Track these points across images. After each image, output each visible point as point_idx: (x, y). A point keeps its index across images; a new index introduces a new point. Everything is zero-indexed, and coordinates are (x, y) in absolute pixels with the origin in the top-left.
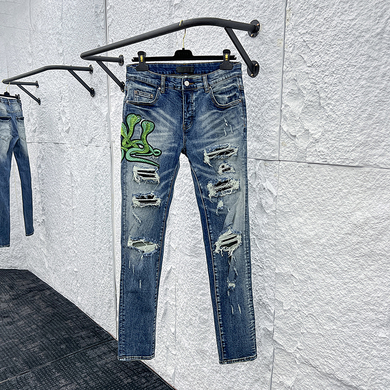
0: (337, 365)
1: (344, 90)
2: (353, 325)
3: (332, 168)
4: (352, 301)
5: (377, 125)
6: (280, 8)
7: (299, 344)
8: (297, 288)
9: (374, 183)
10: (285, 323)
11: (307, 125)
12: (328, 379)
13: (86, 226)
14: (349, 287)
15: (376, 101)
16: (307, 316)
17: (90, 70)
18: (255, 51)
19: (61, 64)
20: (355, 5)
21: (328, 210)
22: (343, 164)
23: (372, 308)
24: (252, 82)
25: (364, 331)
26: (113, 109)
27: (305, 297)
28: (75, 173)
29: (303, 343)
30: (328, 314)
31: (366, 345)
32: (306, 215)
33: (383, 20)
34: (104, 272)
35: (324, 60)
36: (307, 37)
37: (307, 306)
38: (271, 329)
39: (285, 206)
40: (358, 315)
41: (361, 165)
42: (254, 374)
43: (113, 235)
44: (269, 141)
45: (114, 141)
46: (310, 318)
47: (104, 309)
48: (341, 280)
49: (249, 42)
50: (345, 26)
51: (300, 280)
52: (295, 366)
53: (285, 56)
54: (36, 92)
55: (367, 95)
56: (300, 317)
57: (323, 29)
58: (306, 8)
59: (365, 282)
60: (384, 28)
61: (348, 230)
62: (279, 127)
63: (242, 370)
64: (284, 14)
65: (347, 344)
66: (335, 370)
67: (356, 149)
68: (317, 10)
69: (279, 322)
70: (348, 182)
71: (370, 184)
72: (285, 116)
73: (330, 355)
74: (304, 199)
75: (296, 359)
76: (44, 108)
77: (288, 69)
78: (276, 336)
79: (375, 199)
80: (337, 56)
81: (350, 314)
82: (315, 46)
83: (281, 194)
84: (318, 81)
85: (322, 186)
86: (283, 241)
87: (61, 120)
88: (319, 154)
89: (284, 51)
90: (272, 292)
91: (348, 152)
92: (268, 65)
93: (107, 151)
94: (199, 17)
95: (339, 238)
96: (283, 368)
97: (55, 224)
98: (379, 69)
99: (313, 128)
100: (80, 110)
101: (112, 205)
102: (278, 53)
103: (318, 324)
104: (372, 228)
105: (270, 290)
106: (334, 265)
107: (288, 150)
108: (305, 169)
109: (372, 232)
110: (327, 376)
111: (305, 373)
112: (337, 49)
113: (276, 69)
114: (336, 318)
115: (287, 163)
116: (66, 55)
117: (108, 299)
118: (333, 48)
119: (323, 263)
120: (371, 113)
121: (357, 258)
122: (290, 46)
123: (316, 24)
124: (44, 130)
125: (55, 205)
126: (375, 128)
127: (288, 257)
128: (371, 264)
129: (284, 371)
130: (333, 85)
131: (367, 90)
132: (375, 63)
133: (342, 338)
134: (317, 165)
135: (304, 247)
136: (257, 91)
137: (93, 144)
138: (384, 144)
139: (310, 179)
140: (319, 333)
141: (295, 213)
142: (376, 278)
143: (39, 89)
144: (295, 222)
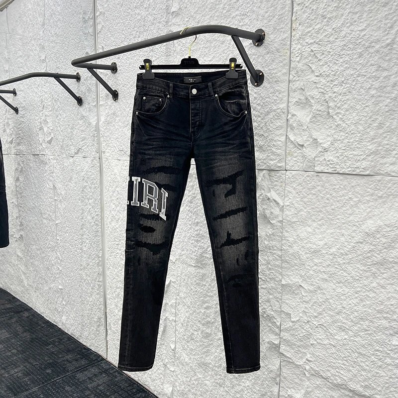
0: (350, 375)
1: (354, 99)
2: (366, 334)
3: (341, 177)
4: (365, 309)
5: (388, 133)
6: (286, 18)
7: (309, 356)
8: (307, 299)
9: (385, 191)
10: (294, 335)
11: (315, 134)
12: (339, 390)
13: (72, 241)
14: (361, 295)
15: (387, 110)
16: (317, 327)
17: (77, 78)
18: (259, 60)
19: (43, 71)
20: (365, 16)
21: (338, 219)
22: (354, 173)
23: (385, 316)
24: (255, 91)
25: (377, 339)
26: (103, 119)
27: (315, 307)
28: (59, 186)
29: (313, 354)
30: (339, 324)
31: (379, 354)
32: (315, 225)
33: (394, 32)
34: (92, 289)
35: (333, 69)
36: (315, 47)
37: (316, 317)
38: (276, 342)
39: (292, 216)
40: (371, 323)
41: (372, 174)
42: (260, 388)
43: (103, 250)
44: (274, 150)
45: (104, 152)
46: (320, 329)
47: (92, 328)
48: (353, 289)
49: (253, 51)
50: (354, 36)
51: (309, 290)
52: (304, 379)
53: (292, 66)
54: (13, 100)
55: (377, 104)
56: (309, 328)
57: (331, 39)
58: (313, 18)
59: (378, 291)
60: (395, 38)
61: (360, 239)
62: (285, 137)
63: (247, 385)
64: (290, 23)
65: (360, 353)
66: (347, 380)
67: (367, 157)
68: (325, 20)
69: (286, 334)
70: (358, 191)
71: (381, 193)
72: (291, 125)
73: (342, 366)
74: (313, 208)
75: (305, 371)
76: (22, 117)
77: (295, 78)
78: (283, 348)
79: (387, 208)
80: (347, 65)
81: (362, 323)
82: (323, 56)
83: (288, 204)
84: (327, 90)
85: (331, 195)
86: (291, 251)
87: (42, 130)
88: (328, 163)
89: (290, 60)
90: (278, 303)
91: (359, 160)
92: (273, 75)
93: (96, 162)
94: (200, 25)
95: (350, 247)
96: (291, 381)
97: (36, 239)
98: (389, 79)
99: (321, 137)
100: (65, 120)
101: (102, 219)
102: (284, 62)
103: (329, 334)
104: (384, 236)
105: (276, 302)
106: (345, 274)
107: (295, 159)
108: (313, 178)
109: (384, 240)
110: (338, 386)
111: (315, 385)
112: (346, 59)
113: (282, 78)
114: (347, 327)
115: (294, 173)
116: (49, 62)
117: (97, 317)
118: (342, 58)
119: (333, 273)
120: (381, 123)
121: (369, 266)
122: (297, 55)
123: (324, 34)
124: (22, 141)
125: (36, 220)
126: (386, 137)
127: (297, 267)
128: (383, 271)
129: (293, 384)
130: (342, 95)
131: (377, 99)
132: (385, 74)
133: (354, 348)
134: (326, 174)
135: (314, 257)
136: (261, 101)
137: (80, 155)
138: (395, 152)
139: (319, 188)
140: (330, 344)
141: (303, 222)
142: (389, 286)
143: (17, 97)
144: (303, 232)
